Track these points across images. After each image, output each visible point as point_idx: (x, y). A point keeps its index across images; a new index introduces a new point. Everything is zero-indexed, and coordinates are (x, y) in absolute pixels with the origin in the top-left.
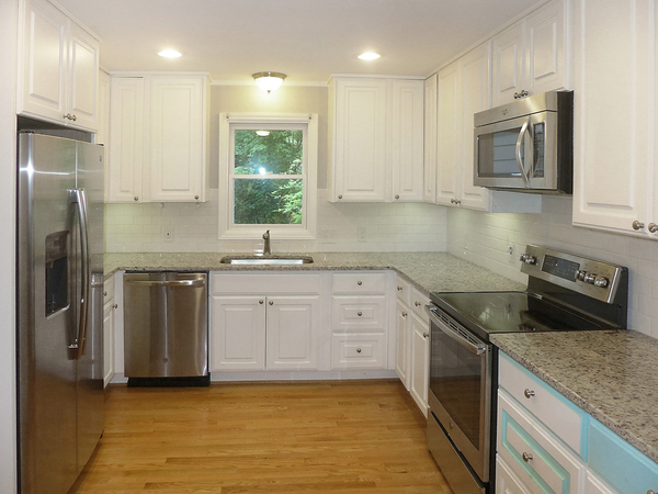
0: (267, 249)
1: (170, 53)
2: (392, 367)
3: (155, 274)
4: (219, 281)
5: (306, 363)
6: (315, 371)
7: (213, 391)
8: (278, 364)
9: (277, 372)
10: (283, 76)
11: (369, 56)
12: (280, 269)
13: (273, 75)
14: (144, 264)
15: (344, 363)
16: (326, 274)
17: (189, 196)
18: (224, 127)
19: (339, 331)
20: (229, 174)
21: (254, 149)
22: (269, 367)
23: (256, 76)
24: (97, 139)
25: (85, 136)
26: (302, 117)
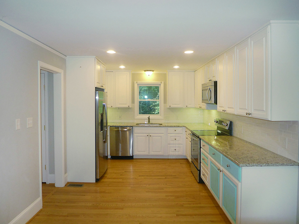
0: (149, 121)
1: (122, 67)
2: (185, 155)
3: (118, 127)
4: (136, 130)
5: (160, 153)
6: (163, 155)
7: (134, 160)
8: (152, 153)
9: (152, 155)
10: (153, 71)
11: (176, 67)
12: (153, 126)
13: (150, 71)
14: (114, 125)
15: (171, 153)
16: (166, 128)
17: (126, 106)
18: (136, 86)
19: (170, 144)
20: (137, 99)
21: (143, 89)
22: (150, 154)
23: (145, 71)
24: (105, 91)
25: (103, 90)
26: (159, 82)
